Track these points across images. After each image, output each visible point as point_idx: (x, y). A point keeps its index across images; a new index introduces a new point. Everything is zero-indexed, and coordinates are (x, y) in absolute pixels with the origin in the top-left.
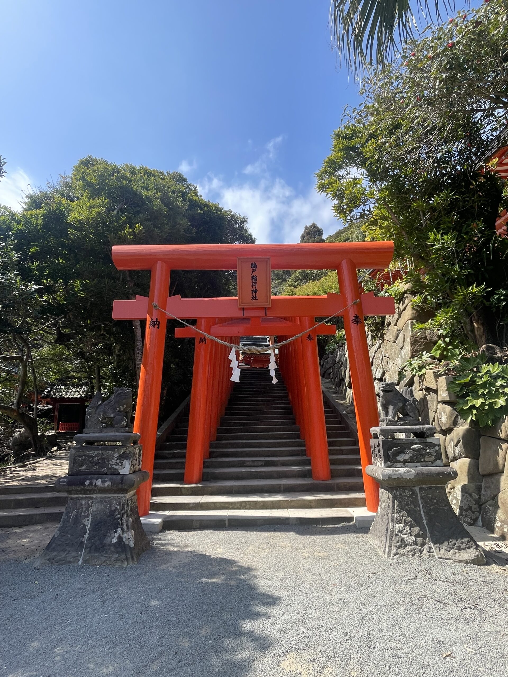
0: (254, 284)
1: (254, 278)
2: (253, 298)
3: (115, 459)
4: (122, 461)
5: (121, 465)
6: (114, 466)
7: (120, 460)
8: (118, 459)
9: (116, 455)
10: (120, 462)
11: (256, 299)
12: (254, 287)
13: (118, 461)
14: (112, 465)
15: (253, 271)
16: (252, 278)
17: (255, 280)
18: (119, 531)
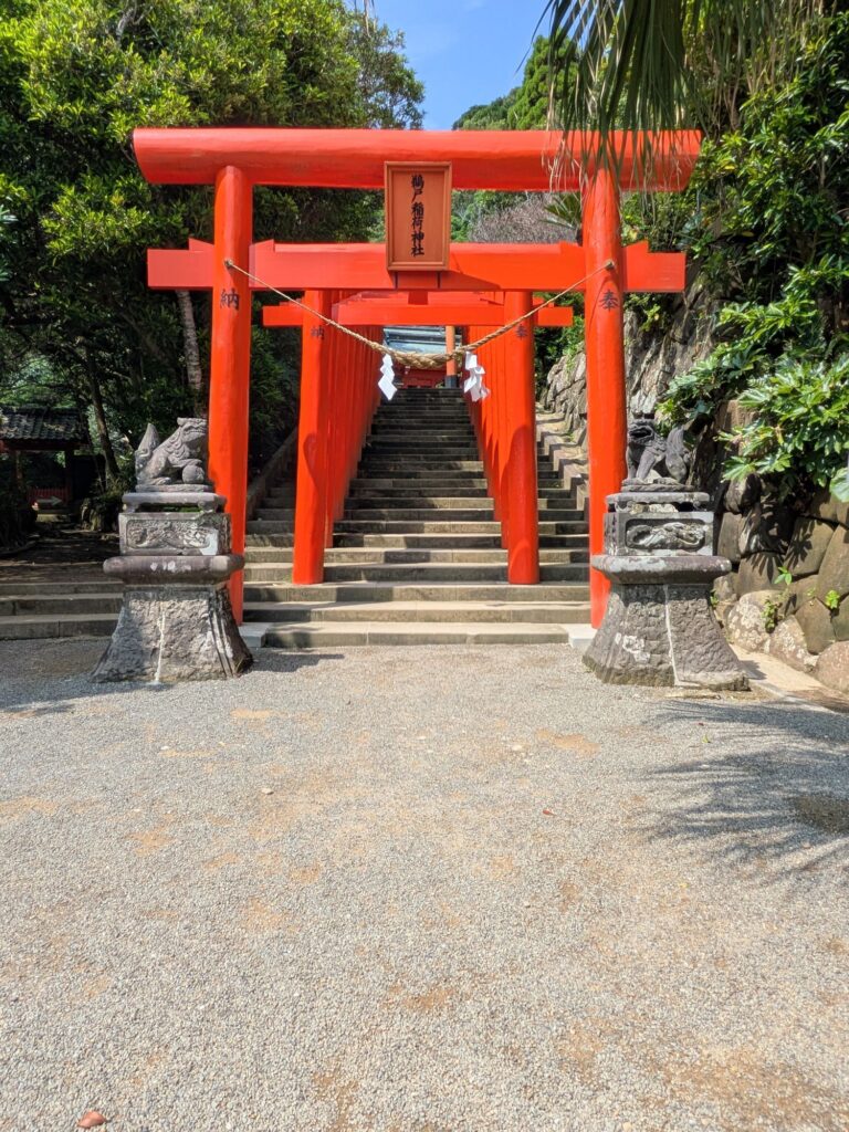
0: (418, 221)
1: (418, 209)
2: (414, 250)
3: (193, 533)
4: (204, 536)
5: (204, 543)
6: (193, 543)
7: (201, 534)
8: (197, 533)
9: (194, 526)
10: (201, 538)
11: (420, 253)
12: (417, 228)
13: (198, 536)
14: (188, 541)
15: (415, 194)
16: (414, 209)
17: (419, 213)
18: (209, 634)
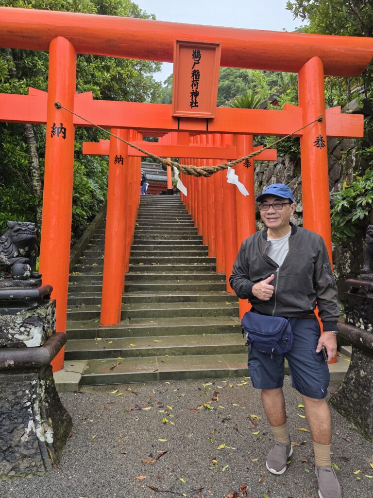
0: (195, 83)
1: (196, 74)
2: (192, 103)
3: (18, 326)
4: (28, 330)
5: (28, 335)
6: (17, 336)
7: (26, 327)
8: (21, 326)
9: (19, 320)
10: (26, 331)
11: (196, 106)
12: (195, 88)
13: (23, 329)
14: (13, 335)
15: (195, 64)
16: (193, 74)
18: (31, 423)
